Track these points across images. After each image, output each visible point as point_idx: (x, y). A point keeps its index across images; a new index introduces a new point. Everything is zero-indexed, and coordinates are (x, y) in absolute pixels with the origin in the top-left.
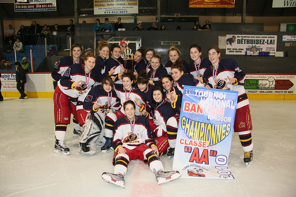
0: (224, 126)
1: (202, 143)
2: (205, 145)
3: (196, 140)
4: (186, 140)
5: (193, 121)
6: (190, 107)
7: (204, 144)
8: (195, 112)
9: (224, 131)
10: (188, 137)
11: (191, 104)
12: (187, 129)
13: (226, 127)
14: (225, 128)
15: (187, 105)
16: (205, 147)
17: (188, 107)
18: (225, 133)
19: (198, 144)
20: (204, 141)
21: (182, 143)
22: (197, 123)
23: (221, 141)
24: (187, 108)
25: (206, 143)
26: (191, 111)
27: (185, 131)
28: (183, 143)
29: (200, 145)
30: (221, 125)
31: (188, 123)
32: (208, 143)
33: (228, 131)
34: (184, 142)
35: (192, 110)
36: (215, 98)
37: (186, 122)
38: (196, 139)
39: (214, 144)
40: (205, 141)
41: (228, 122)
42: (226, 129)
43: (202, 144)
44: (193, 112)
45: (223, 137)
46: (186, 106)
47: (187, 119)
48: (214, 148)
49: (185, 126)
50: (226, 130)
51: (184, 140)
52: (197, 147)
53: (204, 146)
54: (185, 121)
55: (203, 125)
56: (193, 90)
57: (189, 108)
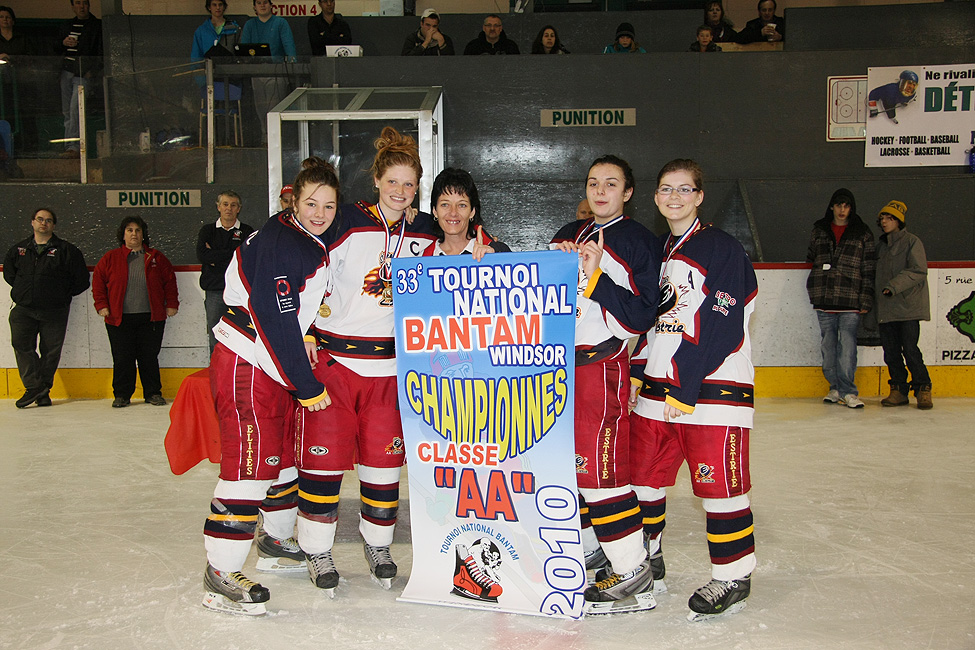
0: (547, 379)
1: (485, 449)
2: (495, 455)
3: (465, 443)
4: (435, 445)
5: (445, 381)
6: (426, 334)
7: (492, 452)
8: (444, 347)
9: (548, 398)
10: (440, 433)
11: (427, 321)
12: (431, 409)
13: (553, 384)
14: (551, 388)
15: (415, 329)
16: (495, 464)
17: (418, 334)
18: (553, 403)
19: (472, 456)
20: (491, 444)
21: (425, 456)
22: (458, 383)
23: (542, 435)
24: (416, 340)
25: (496, 448)
26: (430, 347)
27: (428, 419)
28: (430, 457)
29: (478, 459)
30: (537, 378)
31: (430, 392)
32: (501, 447)
33: (560, 397)
34: (431, 452)
35: (432, 341)
36: (503, 286)
37: (421, 389)
38: (465, 438)
39: (522, 449)
40: (494, 441)
41: (557, 363)
42: (554, 390)
43: (484, 453)
44: (437, 351)
45: (548, 420)
46: (410, 335)
47: (424, 378)
48: (522, 464)
49: (422, 401)
50: (555, 393)
51: (429, 447)
52: (470, 465)
53: (492, 459)
54: (418, 386)
55: (480, 386)
56: (425, 271)
57: (422, 339)
